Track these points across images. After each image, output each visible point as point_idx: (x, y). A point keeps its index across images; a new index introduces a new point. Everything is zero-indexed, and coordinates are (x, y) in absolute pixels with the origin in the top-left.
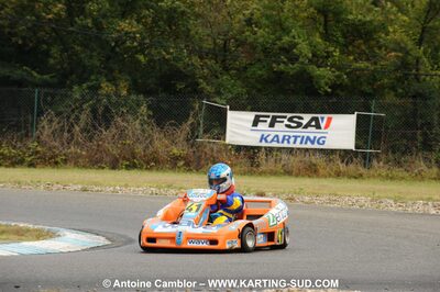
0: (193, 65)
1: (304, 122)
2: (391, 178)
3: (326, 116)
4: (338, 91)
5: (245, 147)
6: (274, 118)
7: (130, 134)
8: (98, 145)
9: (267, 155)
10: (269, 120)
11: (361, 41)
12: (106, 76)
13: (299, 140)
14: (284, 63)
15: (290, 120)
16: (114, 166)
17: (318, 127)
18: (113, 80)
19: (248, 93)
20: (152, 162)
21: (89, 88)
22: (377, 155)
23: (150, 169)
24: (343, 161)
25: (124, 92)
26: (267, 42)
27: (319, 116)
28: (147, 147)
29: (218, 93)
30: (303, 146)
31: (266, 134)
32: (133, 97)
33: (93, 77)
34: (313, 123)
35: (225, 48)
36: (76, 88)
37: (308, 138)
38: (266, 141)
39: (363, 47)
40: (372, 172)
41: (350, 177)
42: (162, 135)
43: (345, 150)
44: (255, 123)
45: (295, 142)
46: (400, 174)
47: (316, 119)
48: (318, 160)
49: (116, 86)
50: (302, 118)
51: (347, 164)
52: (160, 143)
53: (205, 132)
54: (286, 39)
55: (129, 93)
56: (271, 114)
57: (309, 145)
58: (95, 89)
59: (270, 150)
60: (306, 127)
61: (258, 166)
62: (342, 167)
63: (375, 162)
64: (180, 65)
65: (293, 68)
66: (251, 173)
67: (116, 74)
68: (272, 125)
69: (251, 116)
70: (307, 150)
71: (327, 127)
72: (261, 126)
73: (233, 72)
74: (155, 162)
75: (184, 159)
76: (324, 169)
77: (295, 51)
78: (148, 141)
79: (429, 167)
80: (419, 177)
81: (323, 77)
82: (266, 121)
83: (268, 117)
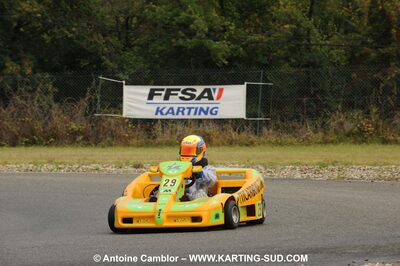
0: (95, 43)
1: (197, 94)
3: (218, 87)
4: (236, 64)
5: (141, 119)
6: (169, 91)
7: (29, 112)
9: (163, 127)
10: (164, 93)
11: (256, 15)
12: (11, 56)
13: (193, 111)
14: (183, 38)
15: (184, 92)
16: (14, 143)
17: (210, 98)
18: (17, 60)
19: (150, 68)
20: (52, 138)
22: (267, 123)
23: (49, 145)
24: (235, 130)
25: (29, 71)
26: (166, 19)
27: (211, 87)
28: (46, 123)
29: (122, 69)
30: (197, 117)
31: (161, 107)
32: (39, 75)
34: (206, 95)
35: (127, 25)
37: (202, 109)
38: (162, 114)
39: (258, 21)
40: (262, 139)
41: (241, 144)
42: (61, 112)
43: (236, 120)
44: (151, 97)
45: (189, 114)
46: (289, 140)
47: (208, 91)
49: (21, 65)
50: (195, 90)
51: (239, 133)
52: (59, 118)
53: (103, 106)
54: (184, 14)
55: (34, 72)
56: (166, 87)
57: (203, 116)
59: (165, 122)
60: (199, 98)
61: (154, 138)
62: (234, 135)
63: (265, 129)
64: (83, 44)
65: (191, 43)
66: (147, 145)
67: (22, 54)
68: (166, 98)
69: (146, 90)
70: (200, 121)
71: (218, 98)
72: (156, 99)
73: (136, 48)
74: (55, 138)
75: (83, 133)
76: (218, 138)
77: (192, 26)
78: (47, 118)
79: (315, 132)
80: (307, 142)
81: (220, 50)
82: (160, 94)
83: (163, 90)
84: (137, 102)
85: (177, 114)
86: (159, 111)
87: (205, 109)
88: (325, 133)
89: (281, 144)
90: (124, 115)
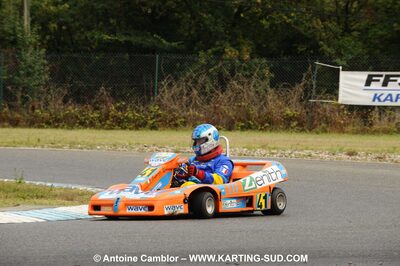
0: (314, 28)
5: (358, 106)
6: (387, 77)
8: (215, 108)
9: (380, 114)
10: (382, 79)
12: (230, 41)
16: (230, 127)
18: (236, 45)
19: (369, 53)
20: (267, 123)
21: (214, 53)
23: (264, 130)
25: (247, 56)
28: (262, 109)
29: (340, 55)
31: (379, 93)
32: (256, 60)
33: (217, 43)
35: (346, 10)
36: (201, 53)
38: (380, 100)
42: (276, 97)
44: (368, 83)
49: (240, 50)
52: (274, 103)
53: (318, 92)
55: (252, 57)
56: (384, 73)
58: (219, 54)
59: (383, 109)
61: (371, 125)
64: (301, 29)
66: (363, 132)
68: (385, 84)
69: (363, 76)
72: (374, 85)
73: (355, 33)
74: (270, 123)
75: (297, 119)
78: (262, 103)
82: (378, 81)
83: (381, 76)
84: (353, 87)
85: (396, 101)
86: (376, 97)
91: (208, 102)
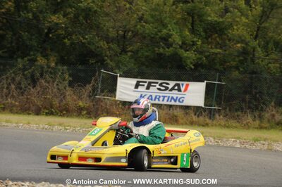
0: (101, 47)
1: (170, 87)
2: (227, 127)
3: (185, 83)
6: (150, 83)
7: (50, 91)
8: (27, 99)
10: (146, 84)
11: (216, 35)
12: (41, 53)
13: (166, 99)
15: (161, 85)
16: (38, 113)
17: (179, 90)
18: (46, 56)
20: (65, 111)
21: (29, 60)
22: (219, 111)
23: (63, 116)
24: (195, 115)
25: (53, 64)
26: (152, 34)
27: (180, 83)
29: (119, 68)
30: (169, 103)
31: (144, 94)
32: (59, 67)
33: (32, 53)
34: (176, 88)
35: (124, 37)
36: (19, 60)
37: (172, 98)
39: (218, 39)
40: (215, 122)
41: (199, 125)
42: (72, 93)
43: (199, 107)
45: (163, 100)
46: (234, 125)
47: (178, 85)
48: (179, 113)
49: (48, 60)
50: (168, 84)
51: (198, 117)
52: (70, 97)
53: (102, 91)
54: (165, 31)
55: (56, 64)
56: (148, 81)
57: (173, 103)
58: (33, 61)
60: (171, 90)
62: (195, 118)
63: (217, 116)
64: (92, 47)
65: (169, 51)
67: (49, 52)
68: (148, 88)
69: (134, 81)
70: (171, 106)
71: (185, 91)
72: (140, 88)
73: (130, 54)
74: (67, 111)
75: (87, 109)
76: (183, 119)
77: (170, 39)
78: (62, 97)
79: (254, 120)
80: (247, 127)
81: (189, 58)
82: (144, 85)
83: (146, 82)
84: (126, 89)
85: (155, 100)
87: (175, 98)
88: (261, 122)
89: (228, 127)
90: (117, 98)
91: (22, 94)
